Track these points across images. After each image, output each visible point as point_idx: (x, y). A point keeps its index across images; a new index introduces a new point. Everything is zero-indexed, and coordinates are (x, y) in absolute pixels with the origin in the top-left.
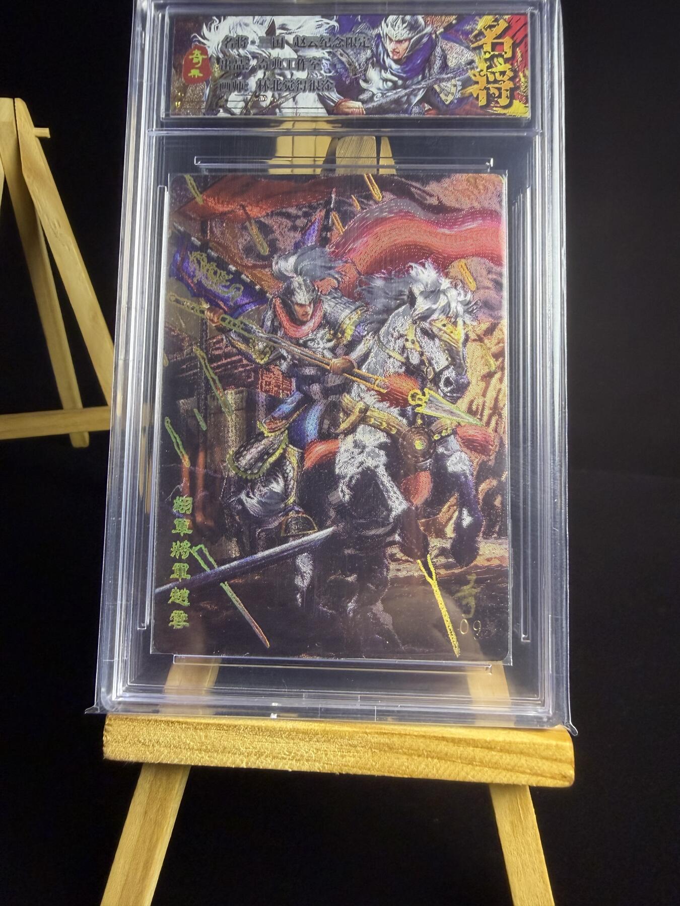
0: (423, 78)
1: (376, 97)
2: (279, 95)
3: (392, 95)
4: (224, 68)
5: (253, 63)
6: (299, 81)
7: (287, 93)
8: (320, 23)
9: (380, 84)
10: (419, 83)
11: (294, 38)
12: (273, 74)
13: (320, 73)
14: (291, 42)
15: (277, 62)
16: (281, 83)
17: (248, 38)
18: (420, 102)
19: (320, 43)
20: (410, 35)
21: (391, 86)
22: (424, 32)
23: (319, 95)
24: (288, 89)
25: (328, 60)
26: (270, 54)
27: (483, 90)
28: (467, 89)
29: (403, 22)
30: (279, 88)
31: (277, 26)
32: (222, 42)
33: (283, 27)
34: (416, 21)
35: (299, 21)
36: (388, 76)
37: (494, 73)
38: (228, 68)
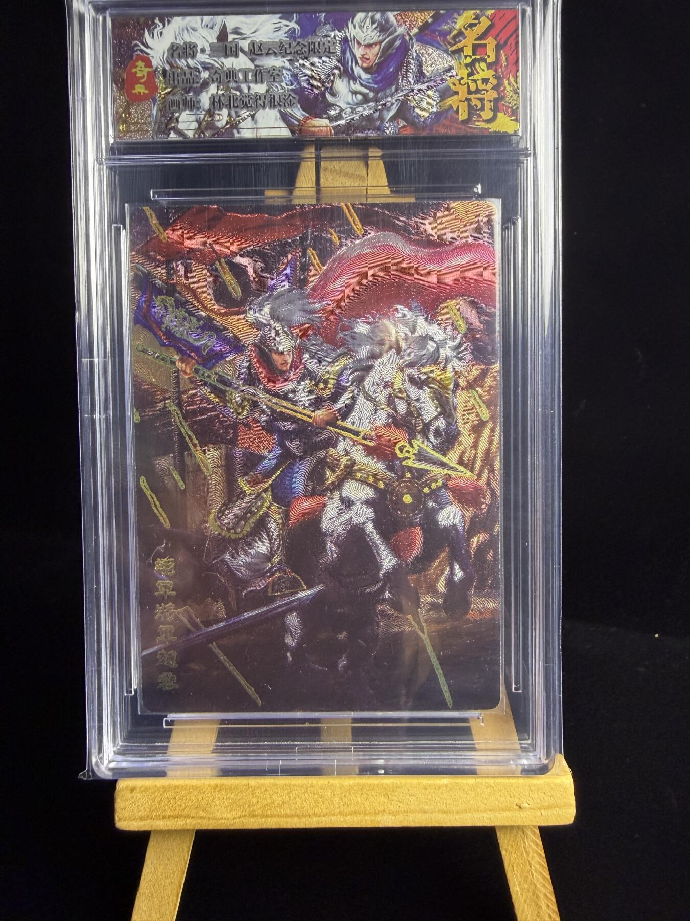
0: (396, 90)
1: (345, 114)
2: (236, 113)
3: (363, 111)
4: (172, 82)
5: (205, 75)
6: (257, 97)
7: (245, 111)
8: (278, 25)
9: (350, 98)
10: (391, 95)
11: (249, 44)
12: (228, 89)
13: (281, 86)
14: (246, 49)
15: (231, 74)
16: (237, 98)
17: (197, 45)
18: (394, 118)
19: (280, 50)
20: (381, 38)
21: (362, 100)
22: (396, 34)
23: (280, 112)
24: (246, 106)
25: (290, 70)
26: (223, 63)
27: (464, 102)
28: (446, 101)
29: (373, 22)
30: (235, 105)
31: (229, 30)
32: (168, 51)
33: (236, 31)
34: (387, 21)
35: (254, 24)
36: (357, 87)
37: (475, 81)
38: (176, 82)
